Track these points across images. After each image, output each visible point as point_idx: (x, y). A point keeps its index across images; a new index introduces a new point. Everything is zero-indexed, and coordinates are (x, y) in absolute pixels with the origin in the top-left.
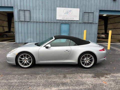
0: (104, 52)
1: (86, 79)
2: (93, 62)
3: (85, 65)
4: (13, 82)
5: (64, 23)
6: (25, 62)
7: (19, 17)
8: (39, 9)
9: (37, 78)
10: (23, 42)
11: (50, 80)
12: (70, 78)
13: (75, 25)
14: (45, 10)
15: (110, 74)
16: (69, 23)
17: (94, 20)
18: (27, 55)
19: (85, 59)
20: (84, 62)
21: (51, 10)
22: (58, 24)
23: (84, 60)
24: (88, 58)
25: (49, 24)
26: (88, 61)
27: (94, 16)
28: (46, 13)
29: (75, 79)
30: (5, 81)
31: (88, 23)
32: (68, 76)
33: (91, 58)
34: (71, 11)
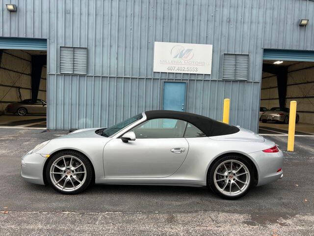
0: (278, 155)
1: (228, 227)
2: (247, 183)
3: (227, 189)
4: (33, 230)
5: (171, 81)
6: (69, 177)
7: (60, 65)
8: (111, 46)
9: (96, 220)
10: (65, 126)
11: (130, 227)
12: (184, 224)
13: (200, 85)
14: (126, 47)
15: (293, 215)
16: (185, 81)
17: (251, 75)
18: (74, 160)
19: (226, 174)
20: (224, 181)
21: (140, 48)
22: (158, 84)
23: (223, 177)
24: (234, 172)
25: (136, 83)
26: (234, 179)
27: (251, 65)
28: (128, 55)
29: (198, 228)
30: (13, 227)
31: (235, 81)
32: (179, 217)
33: (242, 170)
34: (192, 50)
